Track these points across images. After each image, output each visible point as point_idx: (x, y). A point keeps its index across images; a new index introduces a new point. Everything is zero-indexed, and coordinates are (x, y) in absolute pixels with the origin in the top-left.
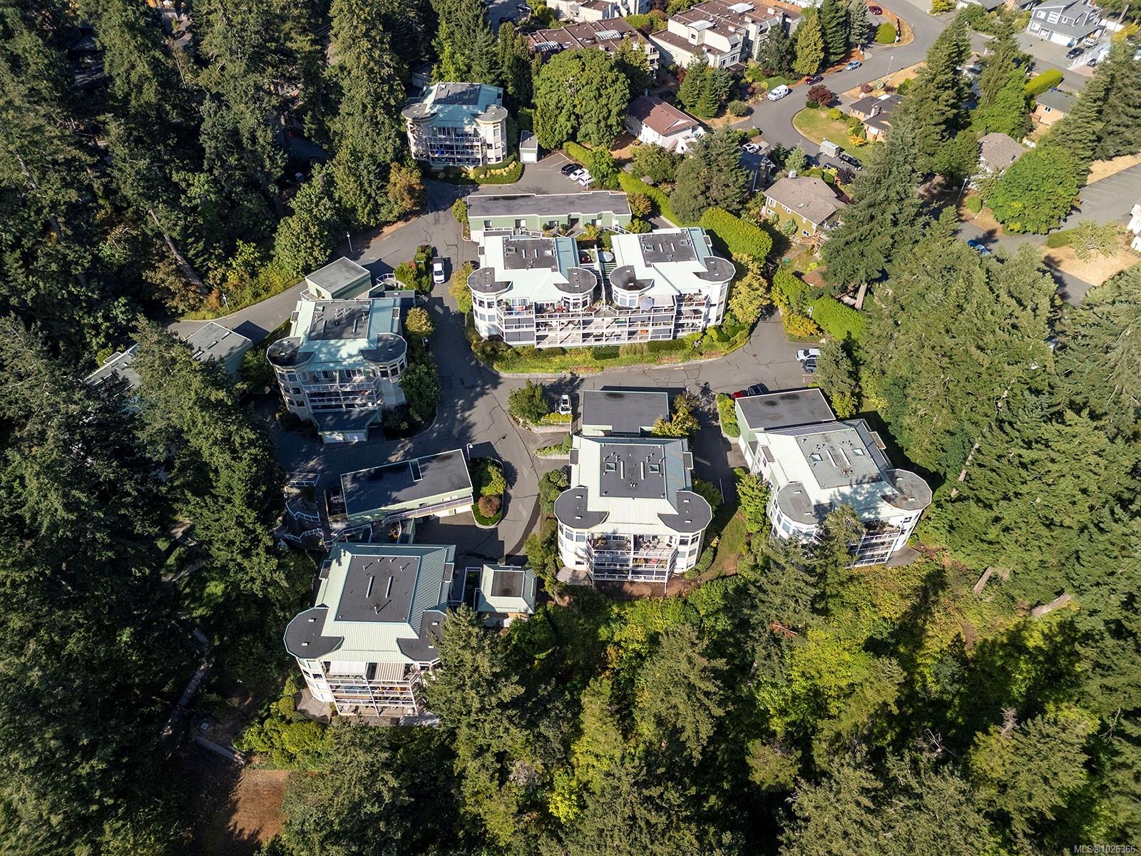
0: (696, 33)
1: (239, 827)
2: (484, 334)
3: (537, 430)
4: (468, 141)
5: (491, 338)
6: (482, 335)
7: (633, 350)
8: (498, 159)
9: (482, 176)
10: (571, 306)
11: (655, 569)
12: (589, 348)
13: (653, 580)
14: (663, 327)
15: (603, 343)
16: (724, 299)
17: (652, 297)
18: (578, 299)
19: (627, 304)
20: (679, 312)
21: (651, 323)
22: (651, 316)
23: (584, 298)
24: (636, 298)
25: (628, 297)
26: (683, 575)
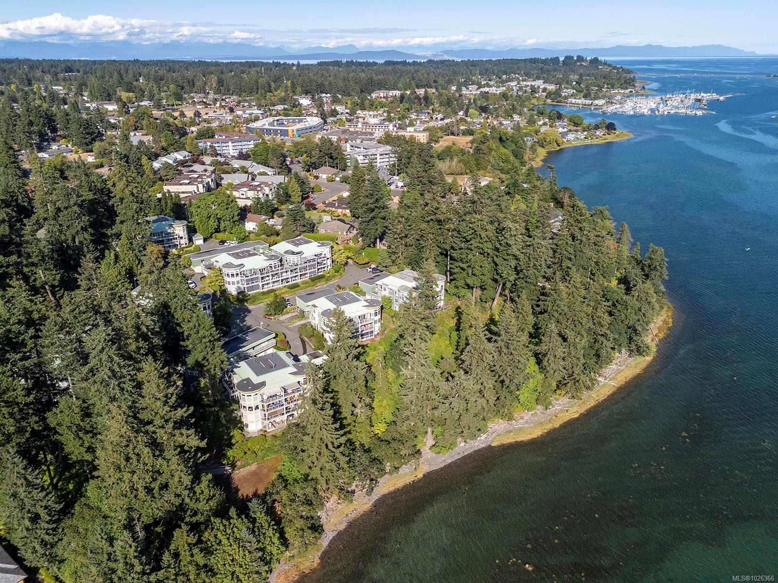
0: (244, 193)
1: (245, 495)
2: (234, 293)
3: (282, 318)
4: (171, 236)
5: (239, 293)
6: (233, 294)
7: (305, 283)
8: (186, 244)
9: (182, 252)
10: (273, 268)
11: (369, 331)
12: (285, 287)
13: (369, 338)
14: (313, 270)
15: (290, 283)
16: (331, 255)
17: (305, 257)
18: (276, 264)
19: (296, 262)
20: (317, 262)
21: (308, 269)
22: (307, 265)
23: (278, 263)
24: (299, 259)
25: (296, 259)
26: (378, 333)
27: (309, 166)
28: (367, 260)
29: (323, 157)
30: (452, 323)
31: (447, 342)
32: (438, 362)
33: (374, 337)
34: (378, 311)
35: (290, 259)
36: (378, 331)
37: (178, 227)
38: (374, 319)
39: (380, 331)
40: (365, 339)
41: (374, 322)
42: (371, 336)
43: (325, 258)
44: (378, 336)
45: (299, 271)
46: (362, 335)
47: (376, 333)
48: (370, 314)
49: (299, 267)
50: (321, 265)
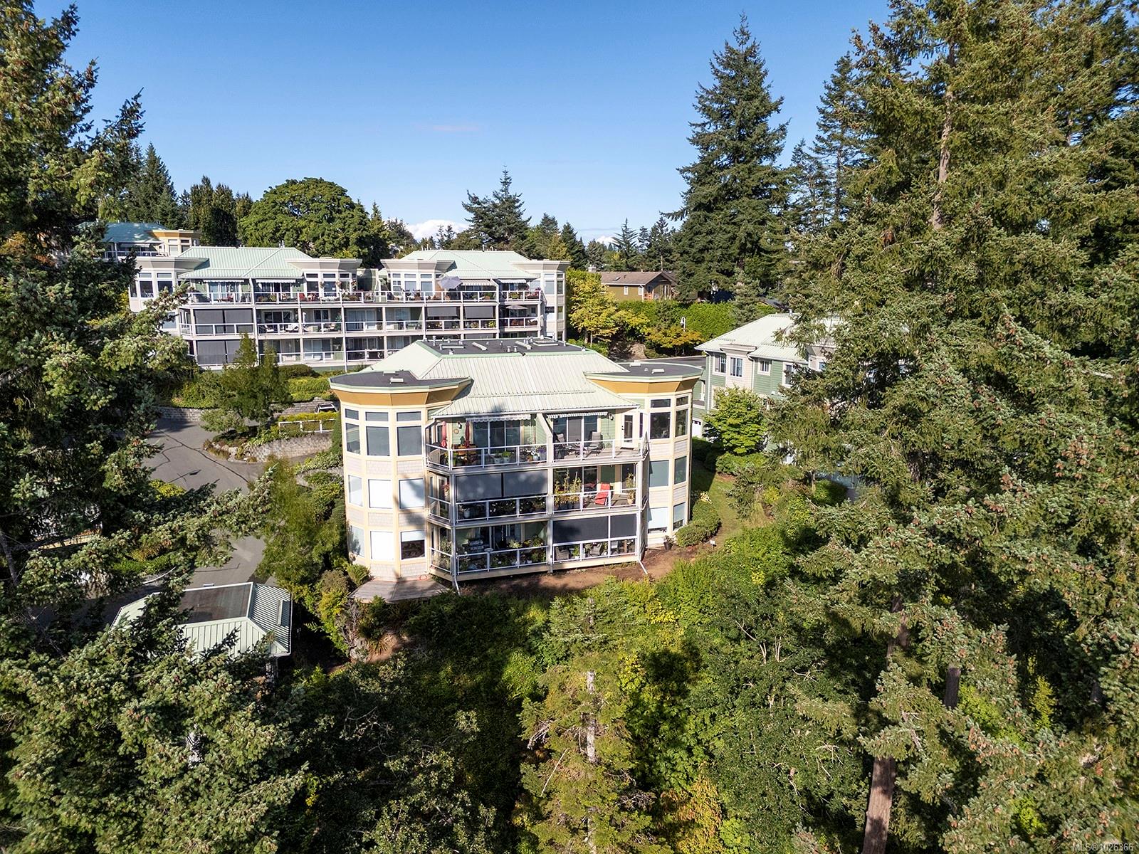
10: (321, 290)
13: (608, 559)
16: (563, 302)
17: (456, 278)
18: (334, 276)
19: (418, 287)
20: (503, 307)
21: (462, 320)
22: (461, 305)
23: (342, 276)
24: (433, 279)
25: (418, 275)
26: (669, 545)
28: (691, 338)
33: (636, 557)
34: (672, 410)
35: (398, 275)
36: (670, 533)
37: (167, 235)
38: (647, 451)
39: (681, 535)
40: (579, 561)
41: (648, 466)
42: (620, 548)
43: (538, 302)
44: (662, 557)
45: (423, 321)
46: (566, 533)
47: (655, 540)
48: (629, 419)
49: (423, 306)
50: (519, 323)
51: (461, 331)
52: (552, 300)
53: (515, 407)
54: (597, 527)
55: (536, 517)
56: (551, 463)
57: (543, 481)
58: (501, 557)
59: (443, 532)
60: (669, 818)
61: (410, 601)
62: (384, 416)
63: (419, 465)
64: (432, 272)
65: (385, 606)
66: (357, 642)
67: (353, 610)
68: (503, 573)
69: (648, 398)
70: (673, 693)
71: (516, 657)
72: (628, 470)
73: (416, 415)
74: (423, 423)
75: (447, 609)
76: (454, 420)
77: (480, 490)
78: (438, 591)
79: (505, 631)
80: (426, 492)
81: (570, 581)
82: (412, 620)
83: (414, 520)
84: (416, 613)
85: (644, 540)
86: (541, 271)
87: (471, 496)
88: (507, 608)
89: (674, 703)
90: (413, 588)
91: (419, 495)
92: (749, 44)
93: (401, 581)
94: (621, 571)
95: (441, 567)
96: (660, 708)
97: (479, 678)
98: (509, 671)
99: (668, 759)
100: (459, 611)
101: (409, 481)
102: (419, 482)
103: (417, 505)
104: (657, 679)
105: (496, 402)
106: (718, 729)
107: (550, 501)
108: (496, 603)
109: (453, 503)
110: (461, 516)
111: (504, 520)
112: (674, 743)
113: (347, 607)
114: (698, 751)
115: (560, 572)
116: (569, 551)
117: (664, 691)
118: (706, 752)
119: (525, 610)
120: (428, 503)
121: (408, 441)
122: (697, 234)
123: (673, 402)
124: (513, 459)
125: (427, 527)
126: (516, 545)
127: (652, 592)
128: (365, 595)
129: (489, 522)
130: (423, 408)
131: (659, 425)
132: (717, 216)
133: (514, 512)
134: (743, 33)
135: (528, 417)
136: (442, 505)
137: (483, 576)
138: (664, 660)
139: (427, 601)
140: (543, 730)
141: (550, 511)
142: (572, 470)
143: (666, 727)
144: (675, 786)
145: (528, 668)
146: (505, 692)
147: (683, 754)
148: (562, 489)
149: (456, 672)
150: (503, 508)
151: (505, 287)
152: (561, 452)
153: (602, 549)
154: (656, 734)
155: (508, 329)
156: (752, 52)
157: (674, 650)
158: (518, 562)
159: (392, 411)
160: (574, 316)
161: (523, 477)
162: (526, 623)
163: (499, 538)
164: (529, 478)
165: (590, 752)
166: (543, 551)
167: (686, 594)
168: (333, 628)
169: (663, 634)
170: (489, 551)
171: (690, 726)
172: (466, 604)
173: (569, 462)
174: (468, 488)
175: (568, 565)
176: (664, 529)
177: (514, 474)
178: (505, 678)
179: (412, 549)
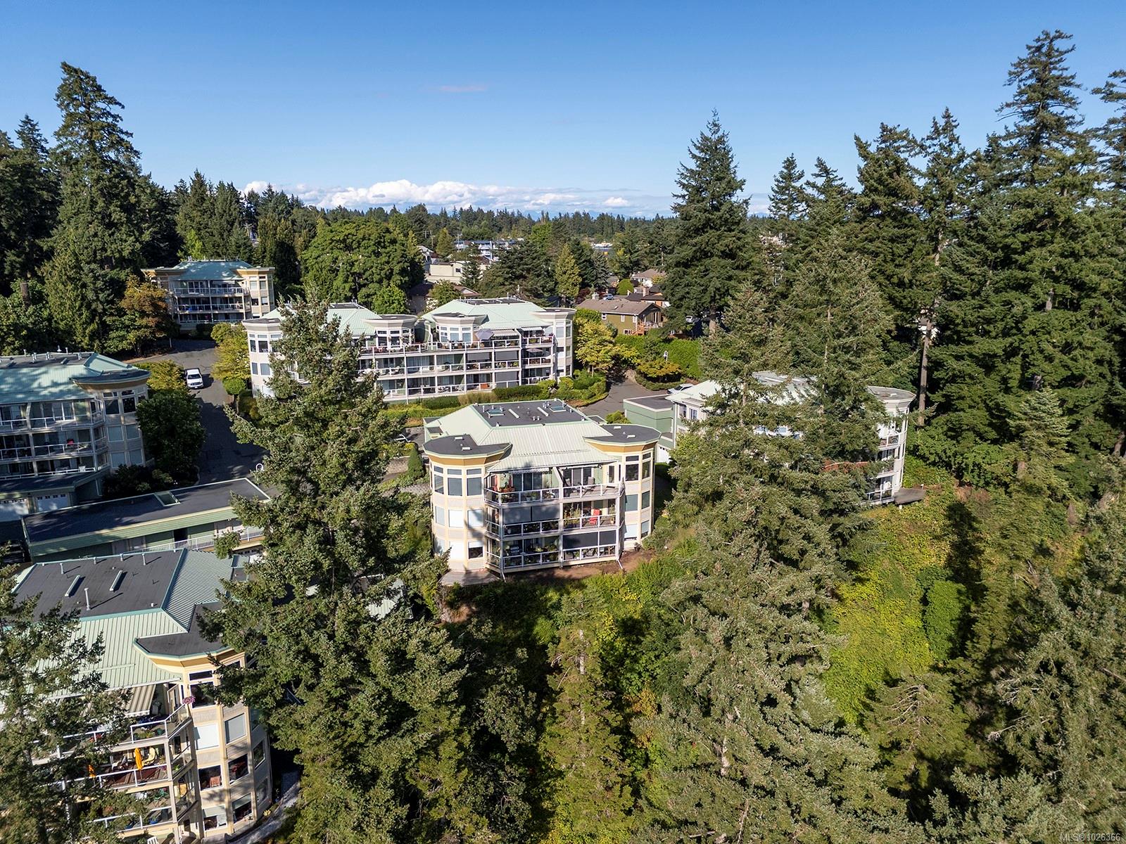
4: (228, 292)
10: (389, 343)
11: (598, 529)
12: (418, 402)
13: (598, 559)
14: (507, 369)
15: (437, 395)
16: (570, 343)
17: (489, 331)
18: (398, 332)
19: (460, 339)
20: (524, 350)
21: (493, 362)
22: (493, 351)
23: (404, 332)
24: (471, 331)
25: (460, 329)
26: (638, 548)
27: (626, 268)
28: (672, 368)
29: (656, 253)
30: (935, 555)
31: (913, 622)
32: (871, 693)
33: (616, 558)
34: (640, 462)
35: (445, 329)
36: (639, 541)
37: (248, 273)
38: (623, 489)
39: (645, 542)
40: (579, 560)
41: (624, 498)
42: (606, 551)
43: (551, 345)
44: (633, 557)
45: (464, 364)
46: (571, 543)
47: (629, 545)
48: (611, 469)
49: (464, 353)
50: (537, 361)
51: (493, 370)
52: (562, 341)
53: (539, 464)
54: (591, 538)
55: (552, 533)
56: (562, 500)
57: (556, 511)
58: (530, 558)
59: (494, 542)
60: (628, 710)
61: (476, 586)
62: (459, 472)
63: (480, 501)
64: (471, 326)
65: (461, 588)
66: (445, 610)
67: (443, 592)
68: (531, 568)
69: (624, 455)
70: (634, 643)
71: (541, 620)
72: (611, 503)
73: (479, 471)
74: (482, 475)
75: (499, 591)
76: (501, 472)
77: (518, 517)
78: (492, 580)
79: (534, 605)
80: (483, 517)
81: (573, 573)
82: (478, 597)
83: (477, 535)
84: (480, 593)
85: (622, 546)
86: (554, 320)
87: (512, 521)
88: (535, 591)
89: (634, 648)
90: (476, 577)
91: (479, 519)
92: (720, 134)
93: (468, 572)
94: (605, 567)
95: (493, 564)
96: (625, 650)
97: (519, 633)
98: (537, 629)
99: (628, 679)
100: (506, 593)
101: (474, 511)
102: (479, 511)
103: (478, 526)
104: (624, 634)
105: (527, 460)
106: (659, 663)
107: (561, 523)
108: (529, 588)
109: (501, 526)
110: (506, 533)
111: (533, 535)
112: (632, 670)
113: (438, 589)
114: (646, 675)
115: (567, 567)
116: (573, 554)
117: (629, 641)
118: (651, 676)
119: (546, 592)
120: (485, 525)
121: (474, 487)
122: (677, 285)
123: (640, 458)
124: (538, 497)
125: (484, 539)
126: (539, 550)
127: (624, 581)
128: (447, 581)
129: (523, 537)
130: (482, 467)
131: (631, 473)
132: (694, 271)
133: (538, 530)
134: (715, 125)
135: (547, 470)
136: (493, 526)
137: (519, 570)
138: (629, 623)
139: (486, 585)
140: (558, 658)
141: (561, 530)
142: (575, 504)
143: (628, 661)
144: (631, 693)
145: (548, 627)
146: (535, 641)
147: (636, 676)
148: (568, 515)
149: (506, 629)
150: (532, 528)
151: (526, 334)
152: (568, 492)
153: (595, 552)
154: (622, 665)
155: (528, 367)
156: (721, 140)
157: (636, 617)
158: (541, 561)
159: (464, 469)
160: (579, 352)
161: (544, 509)
162: (546, 600)
163: (529, 546)
164: (548, 509)
165: (582, 669)
166: (556, 554)
167: (644, 583)
168: (430, 603)
169: (630, 607)
170: (523, 554)
171: (643, 661)
172: (509, 588)
173: (573, 499)
174: (510, 516)
175: (572, 563)
176: (635, 538)
177: (539, 507)
178: (535, 632)
179: (475, 553)
